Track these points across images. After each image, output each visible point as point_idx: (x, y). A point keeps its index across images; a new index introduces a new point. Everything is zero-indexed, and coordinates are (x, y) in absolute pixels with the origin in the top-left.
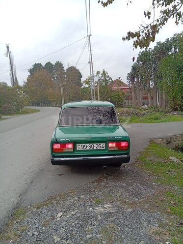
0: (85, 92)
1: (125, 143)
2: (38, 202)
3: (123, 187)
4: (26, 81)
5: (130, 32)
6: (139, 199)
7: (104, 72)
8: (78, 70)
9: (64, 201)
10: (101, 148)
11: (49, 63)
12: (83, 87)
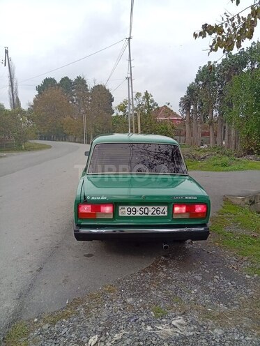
0: (118, 122)
1: (202, 206)
2: (52, 310)
3: (197, 282)
4: (32, 103)
5: (206, 24)
6: (228, 307)
7: (147, 94)
8: (108, 91)
9: (98, 308)
10: (161, 215)
11: (66, 78)
12: (114, 115)
